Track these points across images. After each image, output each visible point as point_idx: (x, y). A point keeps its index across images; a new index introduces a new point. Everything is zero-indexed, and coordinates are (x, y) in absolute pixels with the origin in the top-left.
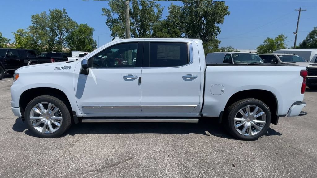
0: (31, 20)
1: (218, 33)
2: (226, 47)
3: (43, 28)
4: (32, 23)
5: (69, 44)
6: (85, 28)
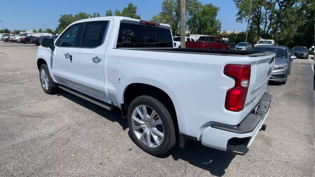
0: (162, 6)
3: (171, 13)
4: (162, 9)
5: (190, 27)
6: (208, 9)
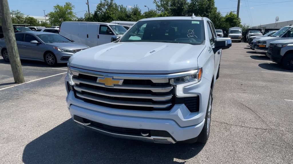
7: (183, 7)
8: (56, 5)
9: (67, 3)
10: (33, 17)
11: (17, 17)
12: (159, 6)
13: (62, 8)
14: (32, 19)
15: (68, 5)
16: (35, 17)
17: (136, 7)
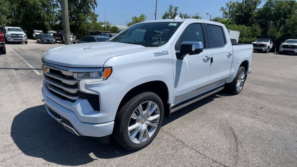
1: (95, 5)
2: (104, 22)
7: (250, 13)
8: (133, 17)
9: (142, 15)
10: (117, 26)
11: (107, 26)
12: (226, 14)
13: (138, 19)
14: (116, 27)
15: (142, 17)
16: (118, 26)
17: (197, 15)
